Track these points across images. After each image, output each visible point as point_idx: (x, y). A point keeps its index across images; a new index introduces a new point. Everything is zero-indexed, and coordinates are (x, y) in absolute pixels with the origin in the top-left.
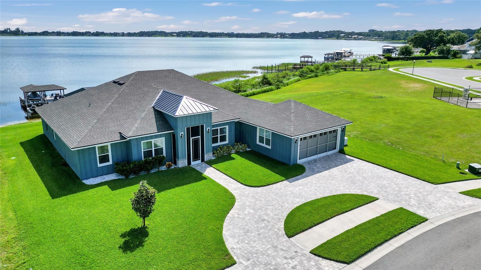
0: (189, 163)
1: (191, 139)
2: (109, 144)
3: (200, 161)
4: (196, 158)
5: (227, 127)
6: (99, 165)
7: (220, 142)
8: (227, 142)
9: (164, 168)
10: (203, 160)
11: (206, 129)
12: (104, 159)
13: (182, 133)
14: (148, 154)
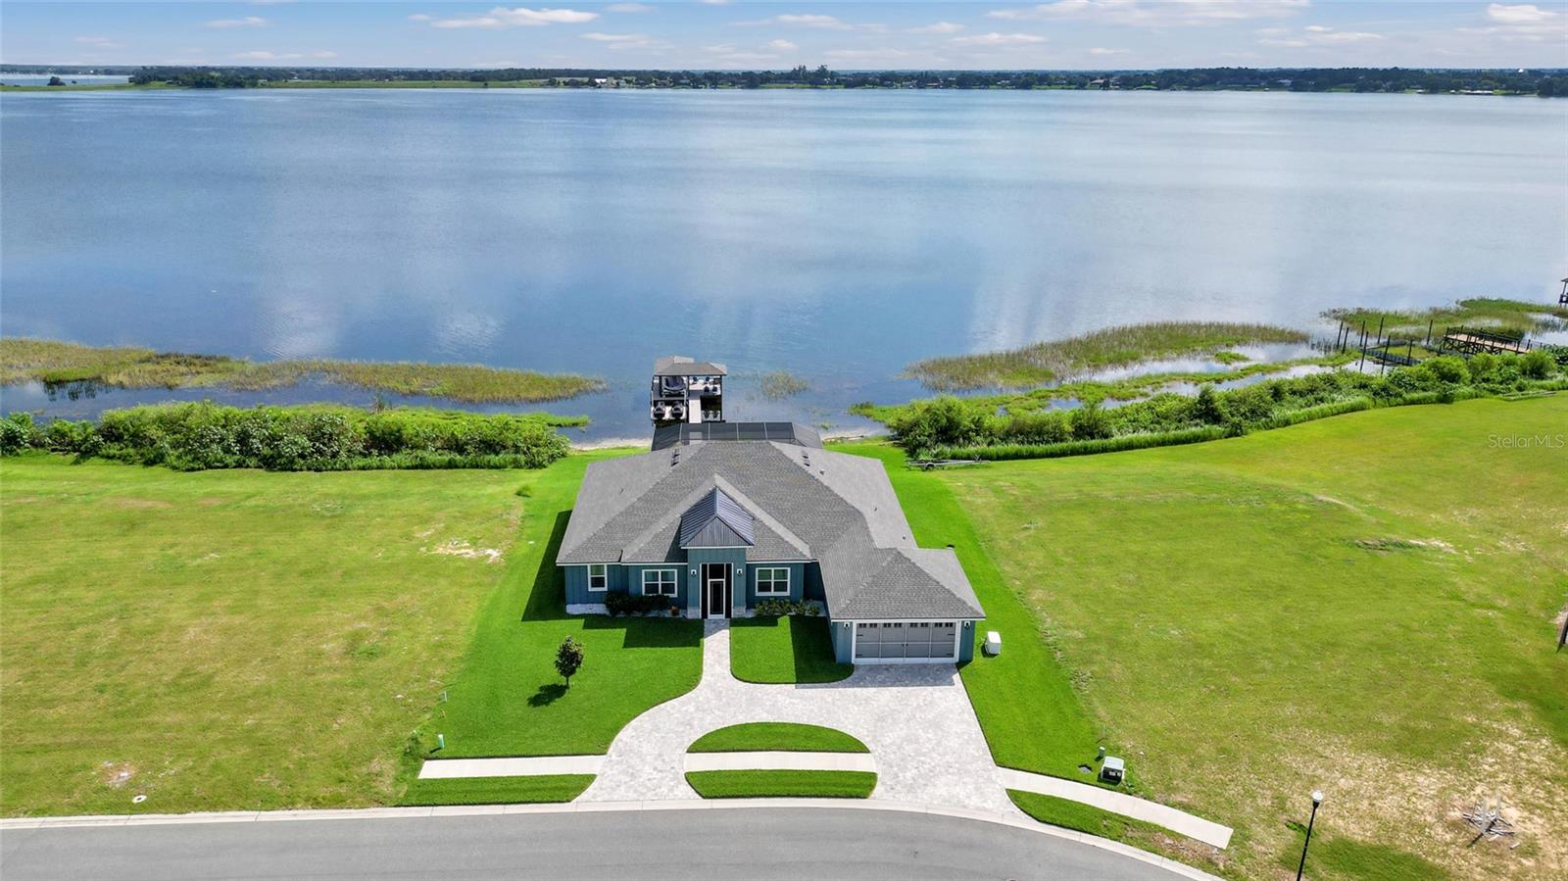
0: (705, 615)
1: (709, 581)
2: (605, 565)
3: (723, 616)
4: (716, 610)
5: (789, 569)
6: (590, 589)
7: (775, 590)
8: (788, 593)
9: (668, 614)
10: (728, 615)
11: (735, 571)
12: (598, 582)
13: (695, 571)
14: (651, 588)
